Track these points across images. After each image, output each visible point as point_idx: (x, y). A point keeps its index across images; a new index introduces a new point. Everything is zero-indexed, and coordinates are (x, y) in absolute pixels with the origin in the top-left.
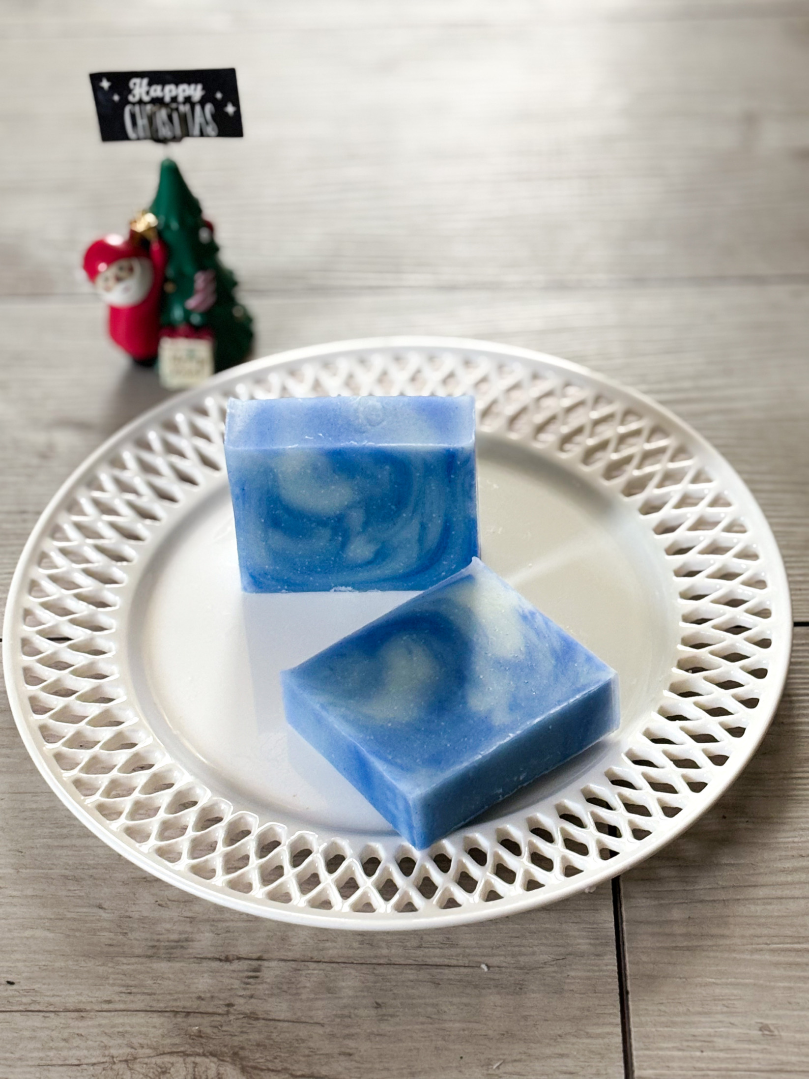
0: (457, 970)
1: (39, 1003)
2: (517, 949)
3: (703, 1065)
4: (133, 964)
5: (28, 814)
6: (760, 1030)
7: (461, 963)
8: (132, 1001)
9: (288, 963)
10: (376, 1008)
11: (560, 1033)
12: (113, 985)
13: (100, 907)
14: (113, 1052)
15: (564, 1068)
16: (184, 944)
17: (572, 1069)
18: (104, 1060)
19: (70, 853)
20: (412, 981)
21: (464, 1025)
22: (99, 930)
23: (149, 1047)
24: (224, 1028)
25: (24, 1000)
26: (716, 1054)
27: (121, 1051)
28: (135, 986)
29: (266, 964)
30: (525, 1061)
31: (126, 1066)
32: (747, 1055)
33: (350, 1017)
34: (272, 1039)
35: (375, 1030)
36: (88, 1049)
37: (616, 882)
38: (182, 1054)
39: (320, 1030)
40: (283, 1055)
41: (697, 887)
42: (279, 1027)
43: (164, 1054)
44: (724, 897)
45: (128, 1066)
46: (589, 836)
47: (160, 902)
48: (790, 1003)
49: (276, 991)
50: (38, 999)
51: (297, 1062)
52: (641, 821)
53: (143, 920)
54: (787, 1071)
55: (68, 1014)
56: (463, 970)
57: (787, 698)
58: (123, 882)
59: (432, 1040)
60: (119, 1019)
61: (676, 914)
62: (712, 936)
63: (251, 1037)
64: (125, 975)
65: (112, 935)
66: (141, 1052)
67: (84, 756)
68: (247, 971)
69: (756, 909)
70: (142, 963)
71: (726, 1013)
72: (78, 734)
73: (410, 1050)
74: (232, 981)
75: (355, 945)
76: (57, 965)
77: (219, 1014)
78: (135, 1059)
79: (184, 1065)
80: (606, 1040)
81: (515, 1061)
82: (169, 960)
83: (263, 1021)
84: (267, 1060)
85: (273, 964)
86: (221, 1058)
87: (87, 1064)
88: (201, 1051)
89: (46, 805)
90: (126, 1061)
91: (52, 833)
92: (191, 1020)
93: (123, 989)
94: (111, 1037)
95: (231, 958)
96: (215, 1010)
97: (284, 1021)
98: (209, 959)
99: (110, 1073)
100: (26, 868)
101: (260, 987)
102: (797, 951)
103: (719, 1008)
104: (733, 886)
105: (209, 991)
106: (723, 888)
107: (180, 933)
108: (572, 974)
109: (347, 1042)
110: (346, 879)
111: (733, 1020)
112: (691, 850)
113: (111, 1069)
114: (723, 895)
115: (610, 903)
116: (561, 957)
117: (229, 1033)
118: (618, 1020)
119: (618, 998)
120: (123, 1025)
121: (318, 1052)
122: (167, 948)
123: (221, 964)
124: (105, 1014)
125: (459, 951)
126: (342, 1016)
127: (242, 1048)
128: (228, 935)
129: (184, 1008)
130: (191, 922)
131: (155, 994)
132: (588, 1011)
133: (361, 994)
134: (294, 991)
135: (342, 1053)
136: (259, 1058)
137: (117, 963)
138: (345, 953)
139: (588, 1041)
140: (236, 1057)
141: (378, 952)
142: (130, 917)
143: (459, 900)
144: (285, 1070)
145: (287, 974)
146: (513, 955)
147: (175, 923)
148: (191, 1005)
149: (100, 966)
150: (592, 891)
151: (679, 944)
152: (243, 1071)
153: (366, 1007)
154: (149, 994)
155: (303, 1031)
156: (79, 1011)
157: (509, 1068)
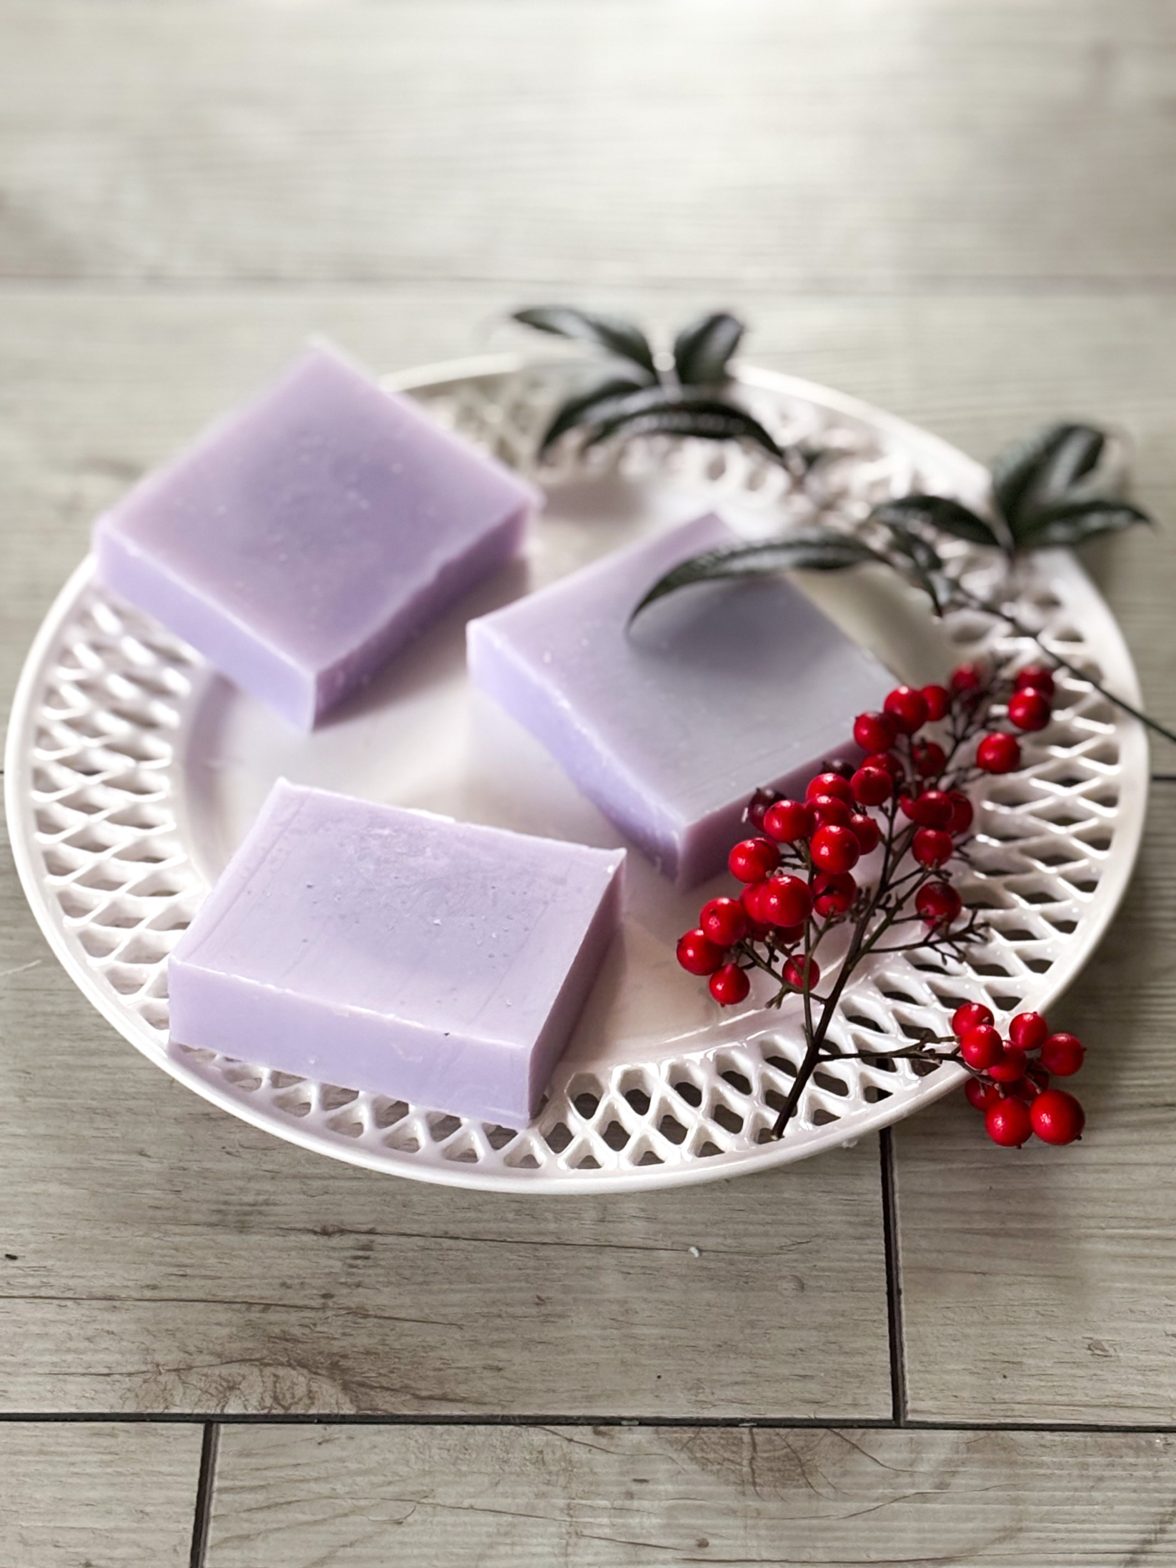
0: (655, 1253)
1: (52, 1286)
2: (741, 1227)
3: (1006, 1397)
4: (188, 1235)
5: (39, 1020)
6: (1089, 1349)
7: (659, 1245)
8: (187, 1287)
9: (412, 1239)
10: (537, 1304)
11: (802, 1345)
12: (160, 1264)
13: (142, 1153)
14: (159, 1358)
15: (808, 1396)
16: (264, 1208)
17: (818, 1397)
18: (144, 1368)
19: (102, 1076)
20: (587, 1268)
21: (664, 1332)
22: (141, 1186)
23: (211, 1354)
24: (318, 1329)
25: (31, 1281)
26: (1025, 1381)
27: (172, 1357)
28: (191, 1266)
29: (379, 1239)
30: (750, 1383)
31: (177, 1378)
32: (1070, 1383)
33: (500, 1316)
34: (387, 1345)
35: (535, 1336)
36: (122, 1353)
37: (885, 1133)
38: (257, 1363)
39: (458, 1334)
40: (403, 1368)
42: (397, 1328)
43: (231, 1362)
44: (1040, 1161)
45: (180, 1379)
46: (850, 1070)
47: (230, 1150)
48: (1132, 1311)
49: (394, 1279)
50: (52, 1281)
51: (423, 1378)
53: (203, 1174)
54: (1127, 1407)
55: (94, 1302)
56: (663, 1254)
58: (175, 1119)
59: (617, 1352)
60: (168, 1312)
62: (1023, 1215)
63: (358, 1341)
64: (177, 1249)
65: (158, 1194)
66: (199, 1360)
67: (123, 937)
68: (353, 1248)
69: (1088, 1179)
70: (201, 1235)
71: (1041, 1323)
72: (114, 906)
73: (586, 1365)
74: (331, 1262)
75: (511, 1216)
76: (80, 1233)
77: (313, 1308)
78: (190, 1368)
79: (260, 1379)
80: (868, 1359)
81: (736, 1383)
82: (242, 1229)
83: (376, 1320)
84: (380, 1375)
85: (390, 1239)
86: (314, 1370)
87: (120, 1374)
88: (284, 1359)
89: (64, 1008)
90: (176, 1370)
91: (73, 1047)
92: (272, 1316)
93: (175, 1270)
94: (155, 1336)
95: (331, 1229)
96: (306, 1302)
97: (405, 1320)
98: (299, 1230)
99: (153, 1386)
100: (36, 1096)
101: (372, 1272)
102: (1145, 1238)
103: (1030, 1316)
105: (299, 1276)
107: (258, 1193)
108: (820, 1264)
109: (493, 1351)
111: (1050, 1333)
113: (156, 1381)
114: (1038, 1159)
115: (877, 1165)
116: (805, 1240)
117: (326, 1335)
118: (886, 1328)
119: (886, 1297)
120: (173, 1320)
121: (453, 1365)
122: (237, 1213)
123: (315, 1238)
124: (146, 1303)
125: (658, 1227)
126: (487, 1316)
127: (345, 1357)
128: (326, 1197)
129: (262, 1298)
130: (273, 1178)
131: (219, 1278)
132: (843, 1315)
133: (517, 1284)
134: (421, 1279)
135: (491, 1368)
136: (369, 1370)
137: (166, 1233)
138: (493, 1226)
139: (842, 1359)
140: (336, 1368)
141: (542, 1226)
142: (185, 1169)
143: (660, 1155)
144: (405, 1389)
145: (410, 1254)
146: (735, 1236)
147: (250, 1179)
148: (272, 1294)
149: (142, 1236)
150: (851, 1146)
151: (975, 1226)
152: (346, 1387)
153: (523, 1303)
154: (212, 1278)
155: (432, 1335)
156: (111, 1298)
157: (727, 1393)
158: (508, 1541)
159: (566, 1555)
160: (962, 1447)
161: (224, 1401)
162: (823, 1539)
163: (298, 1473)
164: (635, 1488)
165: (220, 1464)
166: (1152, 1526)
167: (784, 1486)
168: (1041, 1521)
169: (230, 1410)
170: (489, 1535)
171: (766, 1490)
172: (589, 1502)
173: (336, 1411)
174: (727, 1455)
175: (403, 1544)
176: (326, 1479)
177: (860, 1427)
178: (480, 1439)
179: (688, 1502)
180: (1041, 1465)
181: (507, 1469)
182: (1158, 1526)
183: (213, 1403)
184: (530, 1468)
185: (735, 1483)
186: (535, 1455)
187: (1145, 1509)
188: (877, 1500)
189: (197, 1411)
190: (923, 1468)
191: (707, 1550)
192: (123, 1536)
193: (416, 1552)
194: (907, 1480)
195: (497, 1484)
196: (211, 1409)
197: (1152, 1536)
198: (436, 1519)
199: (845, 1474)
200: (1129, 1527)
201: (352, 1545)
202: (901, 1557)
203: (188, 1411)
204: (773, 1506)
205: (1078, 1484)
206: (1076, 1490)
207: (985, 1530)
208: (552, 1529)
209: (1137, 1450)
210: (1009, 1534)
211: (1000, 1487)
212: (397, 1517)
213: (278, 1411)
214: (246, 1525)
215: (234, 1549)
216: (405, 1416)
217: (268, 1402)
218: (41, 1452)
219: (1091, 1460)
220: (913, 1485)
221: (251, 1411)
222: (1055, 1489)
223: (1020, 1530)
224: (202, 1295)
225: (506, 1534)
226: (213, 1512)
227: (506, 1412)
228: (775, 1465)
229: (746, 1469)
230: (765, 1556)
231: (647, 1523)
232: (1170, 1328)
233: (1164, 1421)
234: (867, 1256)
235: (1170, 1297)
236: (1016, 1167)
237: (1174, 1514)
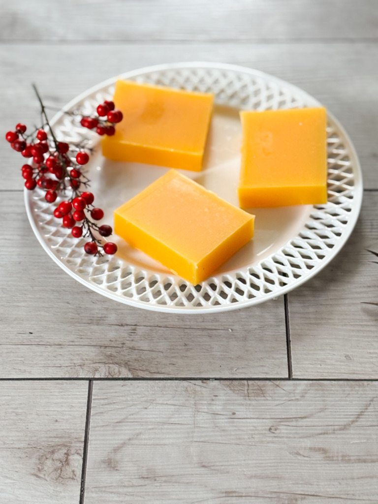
0: (218, 331)
2: (244, 323)
3: (321, 371)
4: (82, 326)
5: (36, 264)
6: (345, 357)
7: (220, 328)
8: (82, 342)
9: (148, 327)
10: (185, 346)
11: (261, 357)
12: (74, 335)
13: (68, 303)
14: (75, 362)
15: (264, 371)
16: (104, 319)
17: (267, 371)
18: (71, 365)
19: (55, 280)
20: (199, 335)
21: (222, 353)
22: (68, 312)
23: (90, 360)
24: (122, 353)
25: (37, 340)
26: (326, 366)
27: (79, 361)
28: (83, 335)
29: (138, 327)
30: (247, 368)
32: (340, 367)
33: (174, 349)
34: (141, 358)
35: (184, 355)
36: (64, 360)
37: (285, 296)
38: (104, 363)
39: (161, 354)
40: (146, 364)
41: (320, 299)
42: (144, 353)
43: (96, 363)
44: (331, 303)
45: (81, 368)
46: (275, 276)
47: (94, 302)
48: (358, 346)
49: (143, 339)
50: (43, 340)
51: (152, 367)
52: (297, 271)
53: (86, 309)
54: (356, 374)
55: (55, 346)
56: (221, 331)
58: (77, 293)
59: (208, 359)
60: (77, 349)
61: (311, 310)
62: (326, 319)
63: (133, 357)
64: (79, 330)
65: (73, 315)
66: (87, 362)
67: (60, 240)
68: (130, 330)
69: (345, 308)
70: (86, 326)
71: (331, 350)
73: (199, 363)
74: (124, 334)
75: (176, 320)
76: (51, 326)
77: (119, 347)
78: (84, 365)
79: (104, 368)
80: (281, 360)
81: (243, 368)
82: (98, 324)
83: (138, 350)
84: (139, 366)
85: (141, 327)
86: (120, 365)
87: (64, 366)
88: (111, 362)
90: (80, 365)
91: (46, 272)
92: (107, 349)
93: (79, 337)
94: (74, 356)
95: (124, 325)
96: (117, 346)
97: (146, 351)
98: (114, 325)
99: (73, 370)
100: (36, 286)
101: (136, 337)
102: (361, 325)
103: (328, 348)
104: (335, 299)
105: (115, 338)
106: (331, 299)
107: (102, 314)
108: (267, 333)
109: (172, 359)
110: (173, 292)
111: (334, 353)
112: (317, 284)
115: (283, 305)
116: (262, 327)
117: (123, 355)
118: (286, 352)
119: (286, 343)
120: (79, 351)
121: (161, 363)
122: (96, 320)
123: (119, 327)
124: (71, 346)
125: (220, 323)
126: (170, 349)
127: (129, 361)
128: (122, 315)
129: (104, 344)
130: (106, 310)
131: (92, 339)
132: (274, 348)
133: (179, 340)
134: (150, 339)
136: (136, 365)
137: (76, 326)
138: (172, 323)
139: (273, 360)
140: (126, 364)
141: (186, 323)
142: (81, 307)
143: (220, 302)
144: (147, 370)
145: (147, 332)
146: (242, 325)
147: (100, 310)
148: (107, 343)
149: (69, 327)
150: (276, 299)
151: (312, 322)
152: (129, 370)
153: (181, 346)
154: (90, 339)
155: (154, 355)
156: (60, 345)
157: (240, 371)
158: (178, 413)
159: (195, 417)
160: (309, 385)
161: (94, 374)
162: (269, 412)
163: (117, 394)
164: (214, 398)
165: (94, 392)
166: (364, 408)
167: (257, 397)
168: (332, 406)
169: (96, 377)
170: (172, 411)
171: (252, 398)
172: (201, 402)
173: (127, 377)
174: (241, 388)
175: (147, 414)
176: (125, 396)
177: (279, 380)
178: (169, 384)
179: (230, 402)
180: (331, 390)
181: (177, 393)
182: (365, 408)
183: (91, 374)
184: (184, 392)
185: (243, 397)
186: (185, 389)
187: (361, 402)
188: (284, 401)
189: (87, 377)
190: (298, 392)
191: (234, 415)
192: (67, 413)
193: (151, 416)
194: (293, 395)
195: (174, 397)
196: (91, 376)
197: (364, 410)
198: (157, 407)
199: (275, 393)
200: (357, 408)
201: (132, 415)
202: (291, 417)
203: (84, 377)
204: (253, 402)
205: (342, 396)
206: (342, 397)
207: (315, 409)
208: (190, 410)
209: (359, 386)
210: (322, 410)
211: (320, 397)
212: (145, 407)
213: (110, 377)
214: (102, 409)
215: (98, 416)
216: (147, 378)
217: (107, 374)
218: (41, 389)
219: (346, 389)
220: (295, 396)
221: (102, 377)
222: (335, 397)
223: (326, 409)
224: (86, 343)
225: (177, 411)
226: (92, 405)
227: (176, 377)
228: (254, 391)
229: (246, 392)
230: (252, 417)
231: (218, 408)
232: (369, 351)
233: (367, 378)
234: (281, 331)
235: (369, 342)
236: (324, 305)
237: (370, 404)
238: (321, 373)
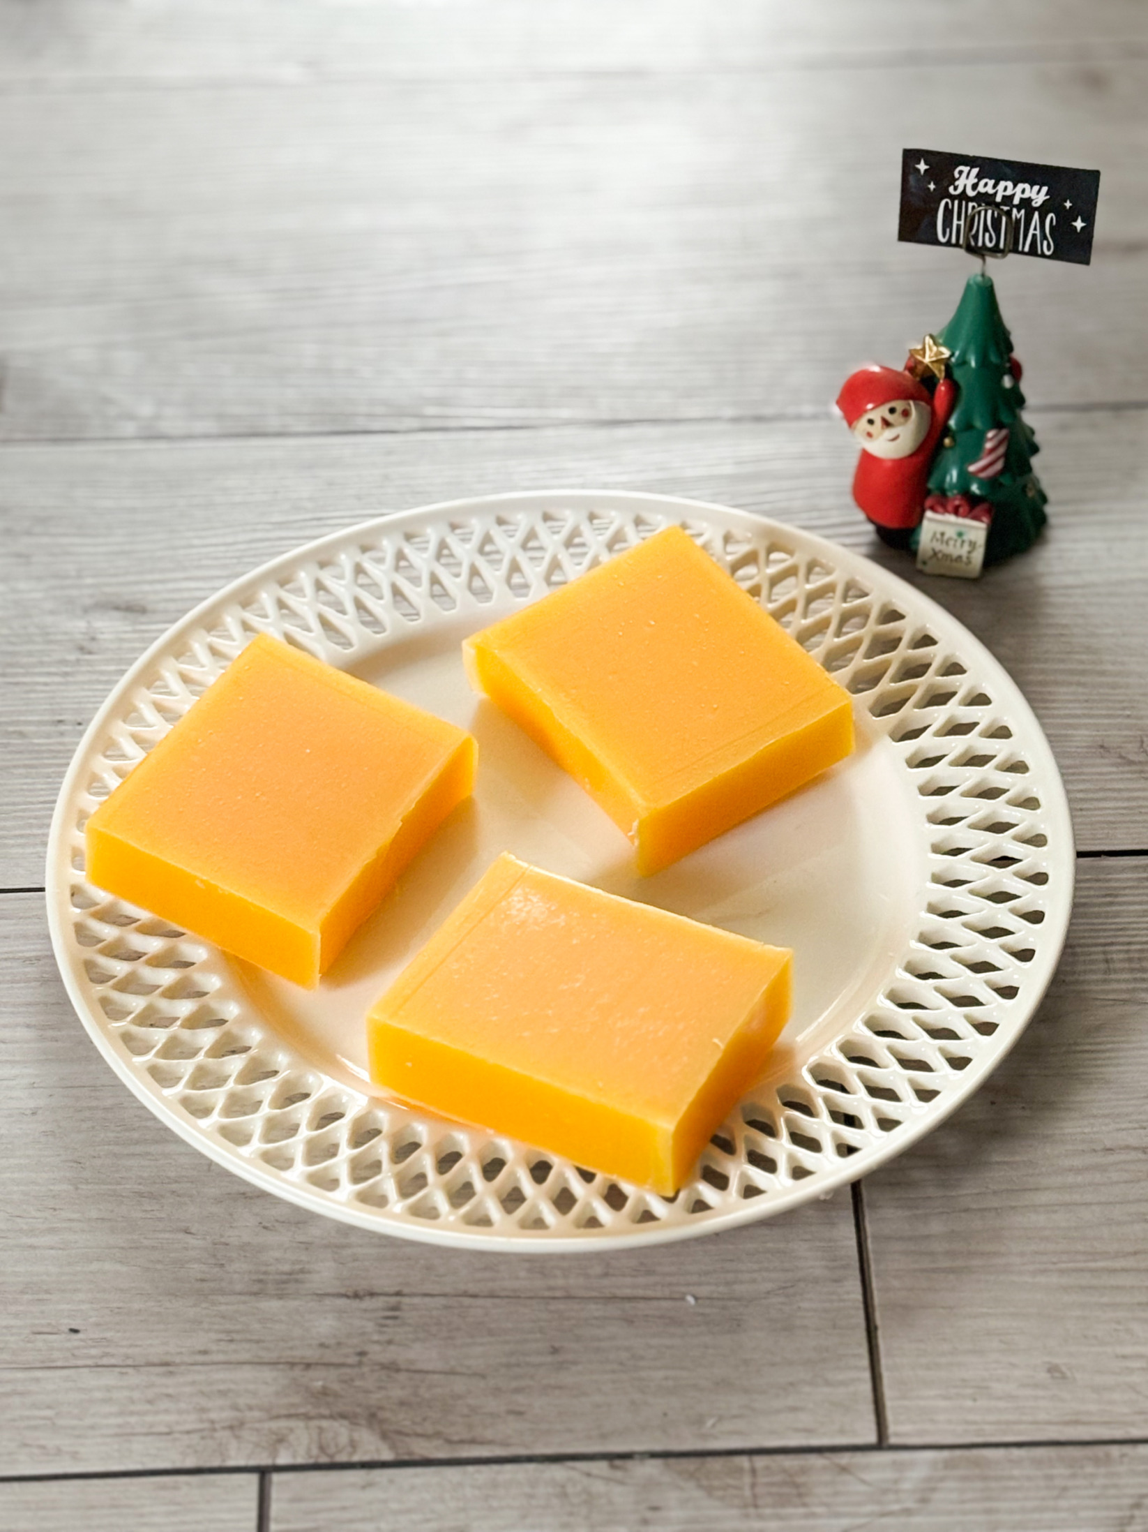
0: (655, 1303)
1: (113, 1356)
2: (730, 1277)
3: (977, 1418)
4: (233, 1304)
5: (86, 1114)
6: (1049, 1371)
7: (659, 1294)
8: (235, 1351)
9: (436, 1299)
10: (552, 1353)
11: (790, 1380)
12: (209, 1331)
13: (187, 1232)
14: (213, 1416)
15: (799, 1425)
16: (300, 1276)
17: (809, 1425)
18: (200, 1426)
19: (146, 1163)
20: (596, 1318)
21: (667, 1374)
22: (186, 1261)
23: (260, 1409)
24: (358, 1383)
25: (93, 1352)
26: (993, 1403)
27: (225, 1415)
28: (238, 1332)
29: (406, 1300)
30: (746, 1416)
31: (231, 1433)
32: (1033, 1404)
33: (519, 1365)
34: (419, 1395)
35: (552, 1381)
36: (180, 1412)
37: (855, 1187)
38: (303, 1417)
39: (482, 1383)
40: (434, 1415)
41: (961, 1192)
42: (428, 1381)
43: (278, 1417)
44: (996, 1205)
45: (234, 1434)
46: (821, 1127)
47: (267, 1225)
48: (1085, 1337)
49: (421, 1335)
50: (111, 1350)
51: (453, 1424)
52: (888, 1108)
53: (244, 1247)
54: (1085, 1423)
55: (152, 1369)
56: (665, 1304)
57: (1070, 950)
58: (216, 1199)
59: (626, 1393)
60: (219, 1374)
61: (936, 1227)
62: (982, 1254)
63: (392, 1394)
64: (223, 1317)
65: (204, 1268)
66: (249, 1414)
67: (159, 1036)
68: (384, 1309)
69: (1040, 1219)
70: (244, 1303)
71: (1005, 1350)
72: (150, 1009)
73: (600, 1406)
74: (364, 1323)
75: (523, 1274)
76: (136, 1306)
77: (349, 1366)
78: (242, 1424)
79: (306, 1431)
80: (850, 1389)
82: (280, 1297)
83: (407, 1373)
84: (414, 1423)
85: (416, 1300)
86: (354, 1421)
87: (179, 1432)
88: (326, 1412)
89: (109, 1103)
90: (231, 1428)
91: (118, 1138)
92: (312, 1373)
93: (223, 1336)
94: (209, 1397)
95: (361, 1293)
96: (341, 1360)
97: (434, 1372)
98: (333, 1295)
99: (210, 1442)
100: (87, 1183)
101: (401, 1330)
102: (1092, 1271)
103: (994, 1345)
104: (1007, 1191)
105: (335, 1336)
106: (995, 1193)
107: (293, 1263)
108: (805, 1305)
109: (516, 1397)
110: (508, 1188)
111: (1013, 1360)
112: (952, 1145)
113: (212, 1438)
114: (995, 1202)
115: (850, 1214)
116: (789, 1284)
117: (362, 1389)
118: (865, 1362)
119: (864, 1333)
120: (224, 1381)
121: (480, 1411)
122: (276, 1282)
123: (348, 1301)
124: (199, 1367)
125: (659, 1279)
126: (508, 1366)
127: (381, 1408)
128: (357, 1264)
129: (303, 1358)
130: (307, 1249)
131: (263, 1341)
132: (827, 1351)
133: (533, 1336)
134: (445, 1334)
135: (511, 1412)
136: (403, 1419)
137: (213, 1303)
138: (510, 1284)
139: (828, 1390)
140: (373, 1418)
141: (552, 1282)
142: (227, 1244)
143: (656, 1213)
144: (438, 1435)
145: (435, 1313)
146: (727, 1284)
147: (286, 1250)
148: (311, 1354)
149: (191, 1307)
150: (828, 1198)
151: (941, 1265)
152: (384, 1436)
153: (539, 1353)
154: (258, 1342)
155: (459, 1385)
156: (166, 1364)
157: (727, 1426)
160: (941, 1465)
161: (274, 1453)
163: (346, 1515)
164: (649, 1515)
165: (276, 1508)
167: (783, 1507)
169: (282, 1460)
171: (768, 1511)
173: (376, 1457)
174: (730, 1482)
176: (371, 1519)
177: (848, 1451)
178: (508, 1476)
179: (697, 1525)
180: (1011, 1478)
181: (533, 1502)
182: (1118, 1529)
183: (266, 1454)
184: (555, 1501)
185: (738, 1506)
186: (558, 1490)
187: (1104, 1514)
188: (867, 1516)
189: (253, 1462)
190: (906, 1486)
194: (891, 1497)
195: (525, 1517)
196: (264, 1460)
199: (836, 1494)
203: (243, 1463)
204: (772, 1524)
205: (1045, 1494)
206: (1043, 1499)
209: (1096, 1461)
211: (977, 1500)
213: (324, 1459)
216: (438, 1459)
217: (315, 1451)
218: (112, 1506)
219: (1055, 1472)
220: (898, 1501)
221: (300, 1460)
222: (1024, 1499)
224: (245, 1356)
227: (529, 1452)
228: (774, 1490)
229: (748, 1492)
232: (1121, 1350)
233: (1118, 1434)
234: (846, 1297)
235: (1118, 1322)
236: (975, 1210)
237: (1132, 1517)
238: (975, 1423)
